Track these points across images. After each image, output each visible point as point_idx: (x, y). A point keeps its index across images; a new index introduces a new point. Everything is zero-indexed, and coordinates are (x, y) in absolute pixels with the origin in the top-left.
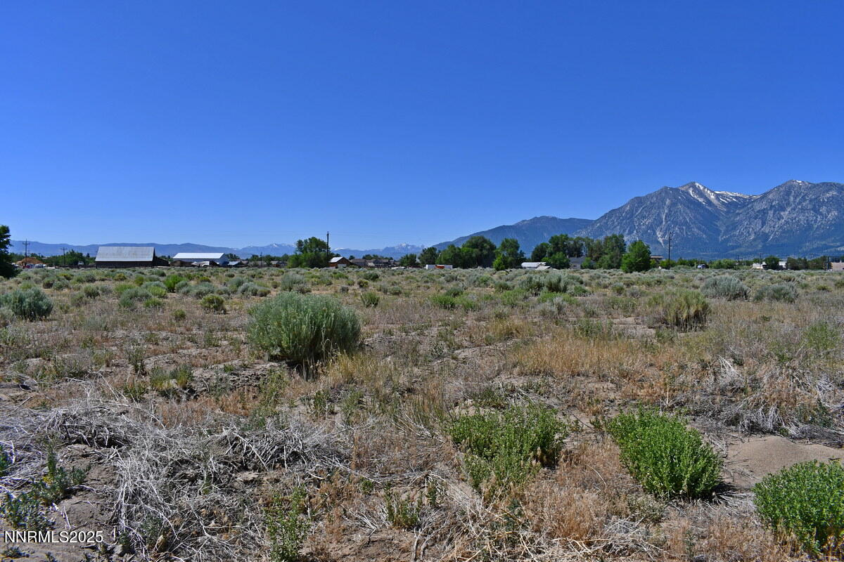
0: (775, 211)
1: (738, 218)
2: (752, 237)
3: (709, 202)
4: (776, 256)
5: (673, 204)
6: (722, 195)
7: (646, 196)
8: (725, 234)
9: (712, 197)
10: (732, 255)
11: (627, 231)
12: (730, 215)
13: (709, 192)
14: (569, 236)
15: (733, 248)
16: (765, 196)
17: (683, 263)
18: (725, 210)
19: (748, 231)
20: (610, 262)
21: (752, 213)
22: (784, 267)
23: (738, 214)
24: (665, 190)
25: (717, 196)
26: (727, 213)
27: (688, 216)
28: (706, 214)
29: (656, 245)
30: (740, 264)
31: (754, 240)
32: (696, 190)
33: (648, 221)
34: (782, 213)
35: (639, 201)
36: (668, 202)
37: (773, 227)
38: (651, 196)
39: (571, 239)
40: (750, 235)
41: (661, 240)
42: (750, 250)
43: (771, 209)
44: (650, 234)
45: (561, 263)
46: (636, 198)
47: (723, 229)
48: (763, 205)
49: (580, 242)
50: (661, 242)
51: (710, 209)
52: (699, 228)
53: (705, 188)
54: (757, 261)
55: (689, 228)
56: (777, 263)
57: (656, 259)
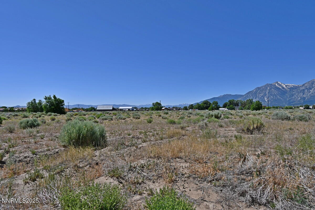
0: (308, 90)
1: (294, 93)
2: (299, 98)
3: (283, 88)
4: (309, 105)
5: (270, 89)
6: (288, 85)
7: (261, 87)
8: (289, 98)
9: (284, 86)
10: (292, 105)
11: (255, 98)
12: (291, 91)
13: (283, 84)
14: (235, 100)
15: (292, 102)
16: (304, 85)
17: (274, 107)
18: (289, 90)
19: (298, 97)
20: (248, 108)
21: (299, 91)
22: (311, 108)
23: (294, 91)
24: (268, 85)
25: (286, 86)
26: (290, 91)
27: (276, 92)
28: (283, 92)
29: (265, 102)
30: (295, 107)
31: (300, 99)
32: (278, 84)
33: (262, 95)
34: (310, 90)
35: (259, 88)
36: (268, 88)
37: (307, 95)
38: (263, 87)
39: (235, 101)
40: (298, 98)
41: (266, 100)
42: (299, 103)
43: (306, 89)
44: (262, 99)
45: (232, 108)
46: (257, 87)
47: (288, 96)
48: (303, 88)
49: (238, 102)
50: (266, 101)
51: (283, 90)
52: (280, 96)
53: (281, 83)
54: (301, 106)
55: (276, 96)
56: (309, 107)
57: (264, 106)
